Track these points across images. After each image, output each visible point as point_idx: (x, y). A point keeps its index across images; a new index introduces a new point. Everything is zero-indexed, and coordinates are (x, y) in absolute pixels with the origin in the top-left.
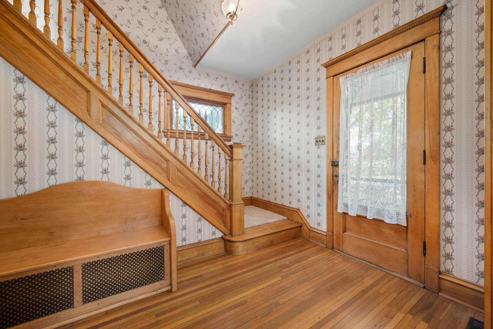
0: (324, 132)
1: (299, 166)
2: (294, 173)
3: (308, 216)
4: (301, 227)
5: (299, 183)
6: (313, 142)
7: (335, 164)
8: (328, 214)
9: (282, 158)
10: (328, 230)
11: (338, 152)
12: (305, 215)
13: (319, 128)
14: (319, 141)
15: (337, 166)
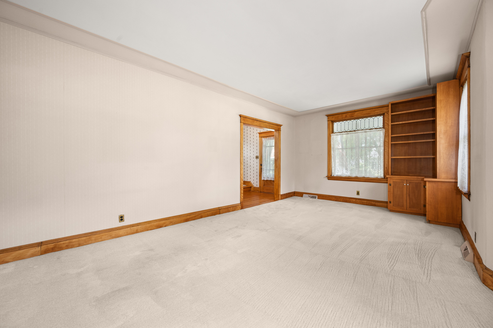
0: (258, 155)
1: (250, 166)
2: (249, 168)
3: (254, 183)
4: (251, 187)
5: (250, 172)
6: (255, 157)
7: (261, 165)
8: (259, 181)
9: (247, 164)
10: (259, 187)
11: (262, 161)
12: (252, 183)
13: (257, 153)
14: (257, 157)
15: (262, 166)
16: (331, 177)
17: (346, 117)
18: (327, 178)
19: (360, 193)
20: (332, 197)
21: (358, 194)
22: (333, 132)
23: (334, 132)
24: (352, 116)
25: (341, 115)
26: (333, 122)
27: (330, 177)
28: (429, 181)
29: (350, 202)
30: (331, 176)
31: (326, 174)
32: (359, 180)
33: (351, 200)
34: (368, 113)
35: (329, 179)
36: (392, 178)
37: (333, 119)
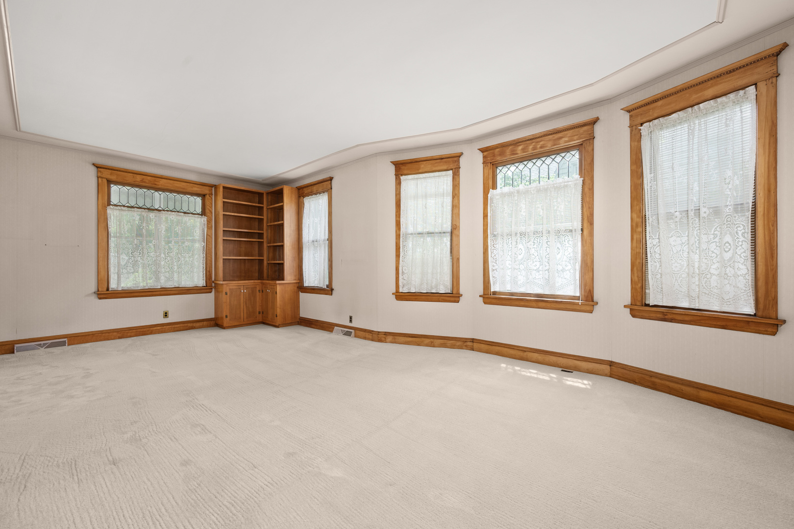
16: (108, 292)
17: (142, 181)
18: (96, 295)
19: (170, 314)
20: (109, 333)
21: (166, 316)
22: (109, 204)
23: (112, 203)
24: (155, 184)
25: (132, 174)
26: (110, 182)
27: (105, 293)
28: (279, 284)
29: (151, 333)
30: (108, 289)
31: (92, 287)
32: (169, 292)
33: (152, 329)
34: (183, 187)
35: (100, 298)
36: (228, 285)
37: (113, 178)
